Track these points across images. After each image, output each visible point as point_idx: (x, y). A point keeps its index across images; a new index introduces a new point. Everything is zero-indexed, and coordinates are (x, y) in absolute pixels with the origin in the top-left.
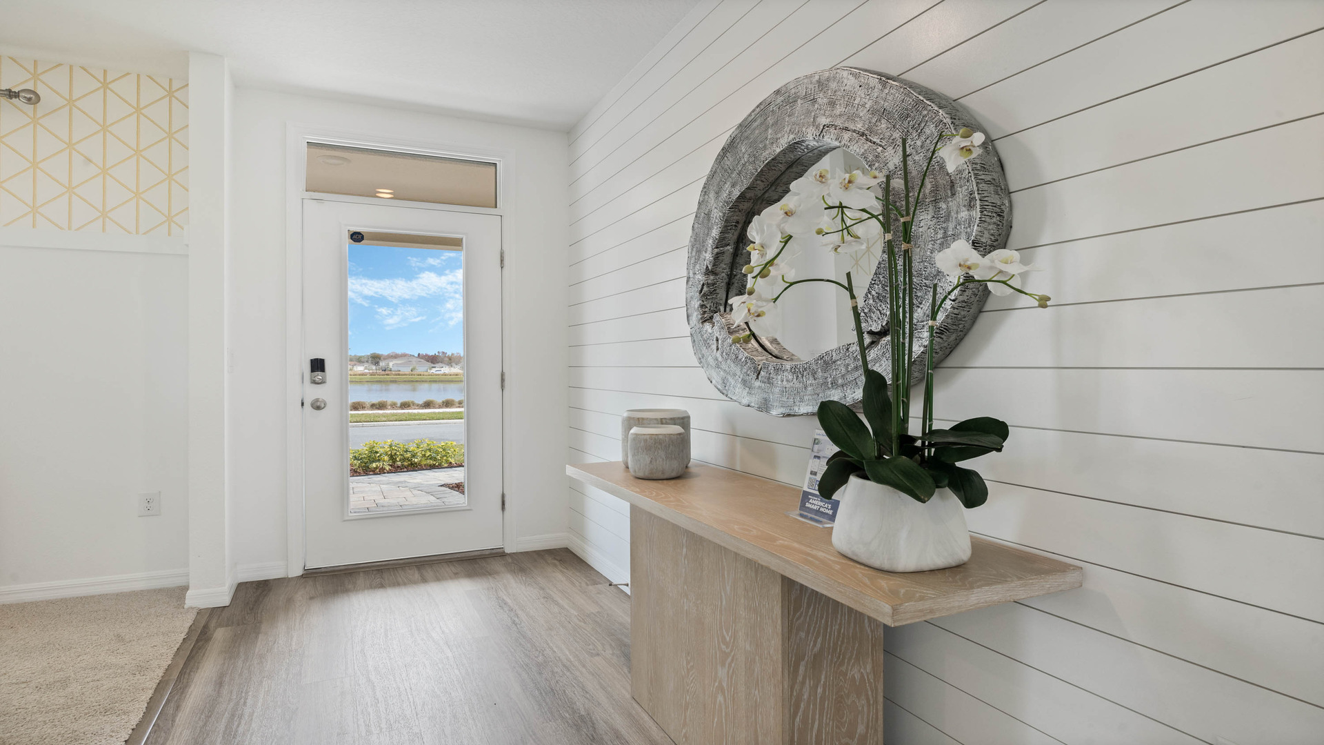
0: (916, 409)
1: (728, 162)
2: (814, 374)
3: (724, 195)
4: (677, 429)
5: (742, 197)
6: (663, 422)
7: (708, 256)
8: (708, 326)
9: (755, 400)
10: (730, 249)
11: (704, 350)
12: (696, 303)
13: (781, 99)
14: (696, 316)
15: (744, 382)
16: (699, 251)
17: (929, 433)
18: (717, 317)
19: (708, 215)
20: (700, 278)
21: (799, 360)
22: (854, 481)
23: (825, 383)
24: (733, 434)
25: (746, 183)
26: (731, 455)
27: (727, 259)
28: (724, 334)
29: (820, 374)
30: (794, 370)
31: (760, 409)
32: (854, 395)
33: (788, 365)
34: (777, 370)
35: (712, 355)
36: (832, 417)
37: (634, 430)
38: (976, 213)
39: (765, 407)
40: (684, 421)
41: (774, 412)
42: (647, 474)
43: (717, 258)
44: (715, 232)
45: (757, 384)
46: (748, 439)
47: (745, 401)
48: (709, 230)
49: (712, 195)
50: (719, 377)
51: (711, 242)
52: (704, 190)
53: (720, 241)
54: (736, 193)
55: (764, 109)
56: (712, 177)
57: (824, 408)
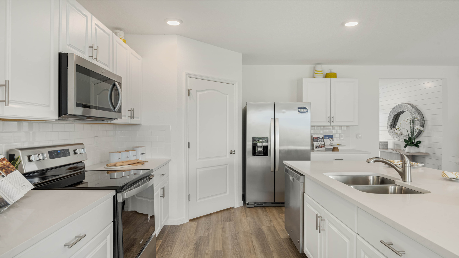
0: (414, 140)
1: (394, 110)
2: (405, 136)
3: (393, 114)
4: (387, 143)
5: (396, 114)
6: (384, 142)
7: (391, 121)
8: (391, 130)
9: (398, 139)
10: (394, 120)
11: (390, 133)
12: (389, 127)
13: (401, 105)
14: (389, 128)
15: (396, 137)
16: (389, 120)
17: (415, 142)
18: (392, 129)
19: (391, 116)
20: (390, 124)
21: (404, 135)
22: (407, 146)
23: (406, 138)
24: (395, 144)
25: (397, 113)
26: (394, 147)
27: (394, 121)
28: (394, 131)
29: (406, 137)
30: (403, 136)
31: (399, 141)
32: (407, 139)
33: (402, 135)
34: (401, 136)
35: (392, 134)
36: (405, 141)
37: (381, 143)
38: (420, 123)
39: (399, 140)
40: (387, 142)
41: (400, 141)
42: (383, 148)
43: (392, 121)
44: (392, 118)
45: (398, 137)
46: (397, 145)
47: (397, 140)
48: (391, 118)
49: (392, 113)
50: (392, 137)
51: (391, 119)
52: (390, 112)
53: (393, 119)
54: (395, 114)
55: (399, 105)
56: (392, 111)
57: (405, 140)
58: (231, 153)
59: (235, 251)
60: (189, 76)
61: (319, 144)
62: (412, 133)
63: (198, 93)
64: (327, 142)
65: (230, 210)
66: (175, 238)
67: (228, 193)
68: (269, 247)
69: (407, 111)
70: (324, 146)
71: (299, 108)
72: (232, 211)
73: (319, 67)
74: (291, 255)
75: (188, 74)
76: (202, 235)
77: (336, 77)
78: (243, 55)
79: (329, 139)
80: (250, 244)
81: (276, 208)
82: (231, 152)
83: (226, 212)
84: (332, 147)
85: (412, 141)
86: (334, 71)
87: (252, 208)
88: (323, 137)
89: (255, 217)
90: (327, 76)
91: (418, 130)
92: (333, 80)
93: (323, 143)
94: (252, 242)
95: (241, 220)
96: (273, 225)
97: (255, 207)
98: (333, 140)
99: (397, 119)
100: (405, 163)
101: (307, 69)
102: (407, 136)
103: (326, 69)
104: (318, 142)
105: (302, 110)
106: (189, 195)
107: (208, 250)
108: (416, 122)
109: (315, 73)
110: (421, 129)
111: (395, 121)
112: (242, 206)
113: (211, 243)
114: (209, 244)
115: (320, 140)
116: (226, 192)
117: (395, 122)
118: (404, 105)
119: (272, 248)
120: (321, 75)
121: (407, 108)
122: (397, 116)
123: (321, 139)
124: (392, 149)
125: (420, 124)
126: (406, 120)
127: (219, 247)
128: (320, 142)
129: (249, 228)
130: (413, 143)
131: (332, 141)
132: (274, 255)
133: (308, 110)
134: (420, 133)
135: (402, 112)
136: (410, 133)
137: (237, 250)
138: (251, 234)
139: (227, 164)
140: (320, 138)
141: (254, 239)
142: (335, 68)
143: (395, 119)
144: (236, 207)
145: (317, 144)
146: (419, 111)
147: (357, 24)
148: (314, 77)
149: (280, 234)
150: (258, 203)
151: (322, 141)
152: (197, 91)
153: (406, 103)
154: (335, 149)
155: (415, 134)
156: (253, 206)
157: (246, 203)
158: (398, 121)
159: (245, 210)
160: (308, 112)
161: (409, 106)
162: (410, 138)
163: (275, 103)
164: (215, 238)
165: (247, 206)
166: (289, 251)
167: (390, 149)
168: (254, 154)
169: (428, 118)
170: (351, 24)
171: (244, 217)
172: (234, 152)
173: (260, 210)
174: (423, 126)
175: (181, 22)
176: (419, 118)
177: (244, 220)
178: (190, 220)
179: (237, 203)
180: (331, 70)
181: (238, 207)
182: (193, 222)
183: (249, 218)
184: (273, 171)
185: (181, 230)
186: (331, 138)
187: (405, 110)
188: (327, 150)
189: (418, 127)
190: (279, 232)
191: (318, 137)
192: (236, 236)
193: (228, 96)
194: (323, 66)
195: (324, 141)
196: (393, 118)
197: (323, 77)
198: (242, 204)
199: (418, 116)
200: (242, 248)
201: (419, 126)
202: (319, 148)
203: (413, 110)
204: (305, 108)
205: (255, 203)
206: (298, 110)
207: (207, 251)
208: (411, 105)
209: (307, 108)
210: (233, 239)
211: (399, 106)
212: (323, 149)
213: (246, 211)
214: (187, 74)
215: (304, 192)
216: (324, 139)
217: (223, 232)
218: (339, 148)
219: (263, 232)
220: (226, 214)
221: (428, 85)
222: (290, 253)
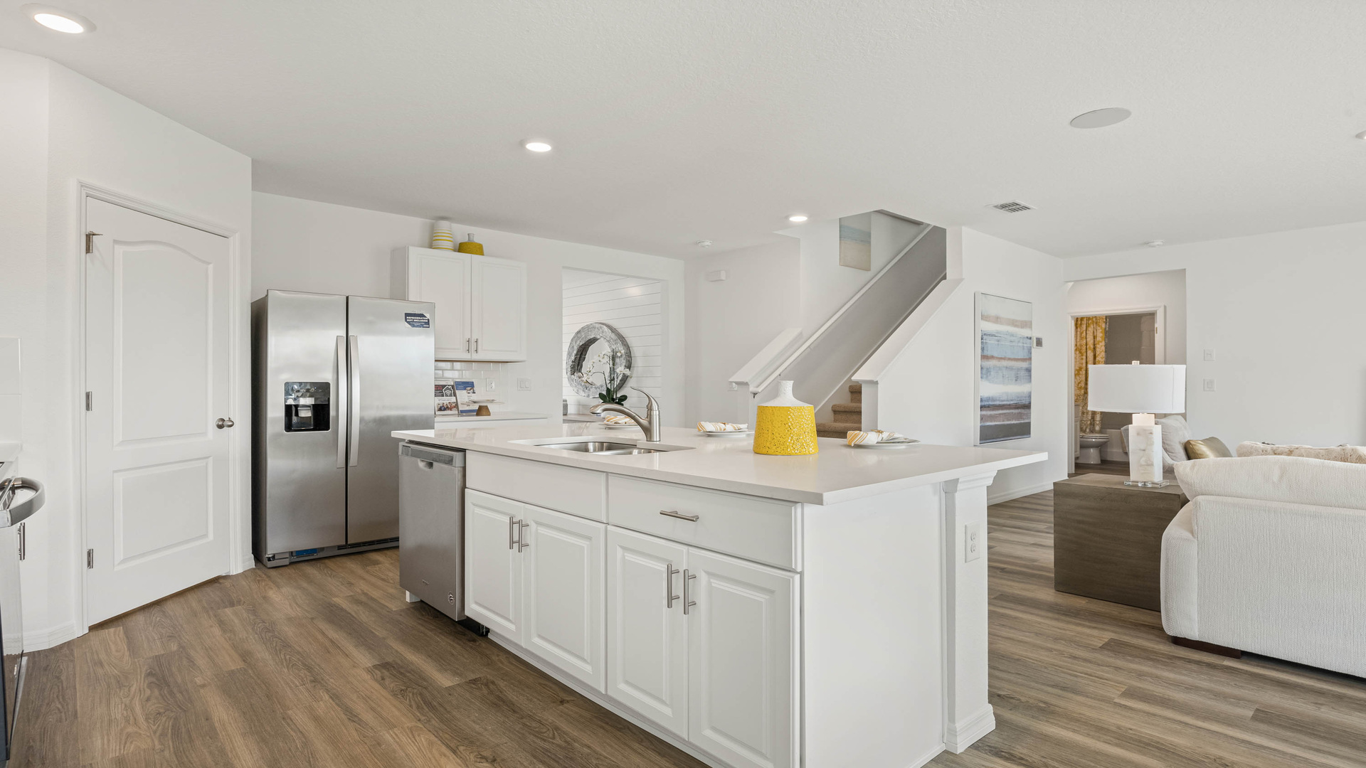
0: (615, 394)
1: (579, 335)
2: (599, 388)
4: (566, 403)
7: (573, 358)
8: (573, 376)
9: (586, 395)
10: (579, 356)
12: (569, 370)
14: (569, 373)
15: (583, 391)
17: (617, 397)
18: (575, 374)
19: (573, 347)
20: (571, 363)
21: (596, 385)
23: (602, 390)
24: (580, 404)
25: (583, 343)
26: (579, 410)
28: (578, 378)
30: (595, 388)
32: (605, 393)
33: (593, 387)
34: (591, 388)
35: (574, 383)
36: (601, 396)
38: (625, 361)
39: (588, 396)
40: (566, 401)
41: (591, 397)
43: (575, 359)
44: (575, 352)
45: (587, 391)
46: (585, 404)
48: (573, 351)
49: (576, 342)
50: (575, 390)
51: (574, 355)
52: (572, 340)
53: (576, 355)
54: (581, 344)
55: (588, 326)
56: (574, 337)
57: (600, 394)
58: (220, 427)
59: (284, 661)
60: (89, 193)
61: (445, 402)
62: (612, 380)
63: (119, 250)
64: (463, 396)
65: (220, 583)
66: (63, 678)
67: (211, 537)
68: (372, 632)
69: (602, 339)
70: (457, 406)
71: (407, 315)
72: (227, 583)
73: (444, 225)
74: (430, 633)
75: (87, 187)
76: (158, 650)
77: (483, 255)
78: (255, 163)
79: (465, 389)
80: (320, 637)
81: (353, 557)
82: (220, 423)
83: (208, 589)
84: (476, 407)
85: (613, 396)
86: (477, 240)
87: (286, 568)
88: (453, 386)
89: (305, 585)
90: (461, 248)
91: (621, 376)
92: (476, 257)
93: (453, 399)
94: (323, 634)
95: (265, 598)
96: (360, 591)
97: (291, 563)
98: (474, 393)
99: (584, 354)
100: (651, 410)
101: (415, 226)
102: (602, 386)
103: (461, 232)
104: (443, 396)
105: (417, 320)
106: (90, 554)
107: (202, 678)
108: (617, 360)
109: (434, 238)
110: (627, 372)
111: (580, 358)
112: (253, 569)
113: (201, 662)
114: (195, 664)
115: (448, 392)
116: (205, 536)
117: (579, 360)
118: (597, 326)
119: (380, 632)
120: (450, 245)
121: (603, 332)
122: (585, 348)
123: (450, 389)
124: (575, 414)
125: (624, 364)
126: (602, 356)
127: (232, 663)
128: (447, 396)
129: (298, 609)
130: (613, 400)
131: (471, 394)
132: (391, 644)
133: (428, 320)
134: (625, 379)
135: (592, 341)
136: (608, 382)
137: (288, 657)
138: (312, 619)
139: (208, 458)
140: (448, 389)
141: (324, 626)
142: (480, 235)
143: (579, 353)
144: (234, 572)
145: (441, 402)
146: (622, 339)
147: (546, 150)
148: (431, 246)
149: (386, 604)
150: (299, 553)
151: (451, 395)
152: (116, 242)
153: (601, 323)
154: (482, 411)
155: (617, 382)
156: (286, 562)
157: (267, 556)
158: (585, 358)
159: (265, 574)
160: (429, 324)
161: (605, 328)
162: (608, 390)
163: (347, 298)
164: (207, 649)
165: (270, 564)
166: (422, 628)
167: (570, 414)
168: (289, 427)
169: (637, 352)
170: (539, 147)
171: (272, 589)
172: (231, 423)
173: (310, 570)
174: (629, 366)
175: (90, 26)
176: (623, 352)
177: (274, 596)
178: (92, 628)
179: (238, 560)
180: (471, 237)
181: (240, 571)
182: (107, 630)
183: (287, 590)
184: (344, 466)
185: (73, 656)
186: (469, 388)
187: (598, 337)
188: (462, 413)
189: (621, 369)
190: (383, 602)
191: (444, 386)
192: (269, 631)
193: (211, 267)
194: (453, 224)
195: (455, 395)
196: (578, 352)
197: (455, 251)
198: (251, 563)
199: (622, 348)
200: (300, 650)
201: (623, 367)
202: (445, 410)
203: (613, 336)
204: (422, 315)
205: (292, 553)
206: (406, 319)
207: (199, 681)
208: (608, 326)
209: (428, 316)
210: (265, 640)
211: (588, 328)
212: (454, 412)
213: (269, 577)
214: (82, 186)
215: (464, 487)
216: (457, 391)
217: (224, 631)
218: (491, 407)
219: (342, 609)
220: (212, 594)
221: (634, 291)
222: (427, 631)
